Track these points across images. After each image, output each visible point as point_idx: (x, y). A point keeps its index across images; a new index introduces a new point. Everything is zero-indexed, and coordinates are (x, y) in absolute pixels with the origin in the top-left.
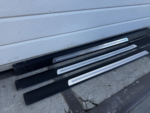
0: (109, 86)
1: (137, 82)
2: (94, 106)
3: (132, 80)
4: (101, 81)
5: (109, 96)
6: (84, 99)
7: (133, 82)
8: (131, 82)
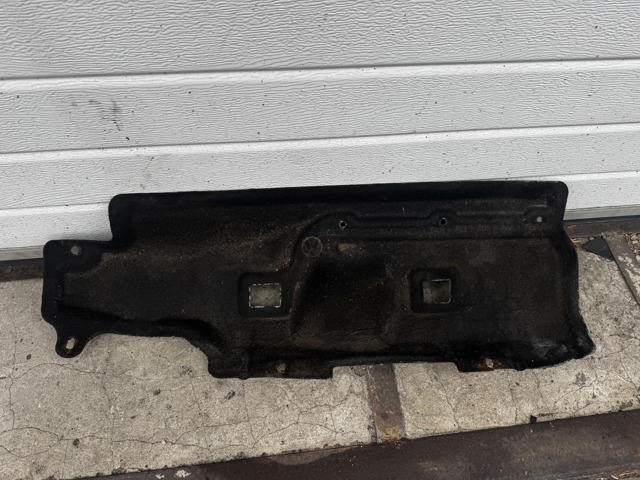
0: (76, 443)
1: (181, 474)
3: (176, 457)
4: (68, 414)
7: (170, 466)
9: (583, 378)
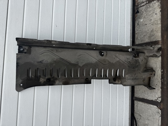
2: (161, 98)
5: (161, 89)
6: (156, 99)
8: (161, 73)
9: (156, 14)
